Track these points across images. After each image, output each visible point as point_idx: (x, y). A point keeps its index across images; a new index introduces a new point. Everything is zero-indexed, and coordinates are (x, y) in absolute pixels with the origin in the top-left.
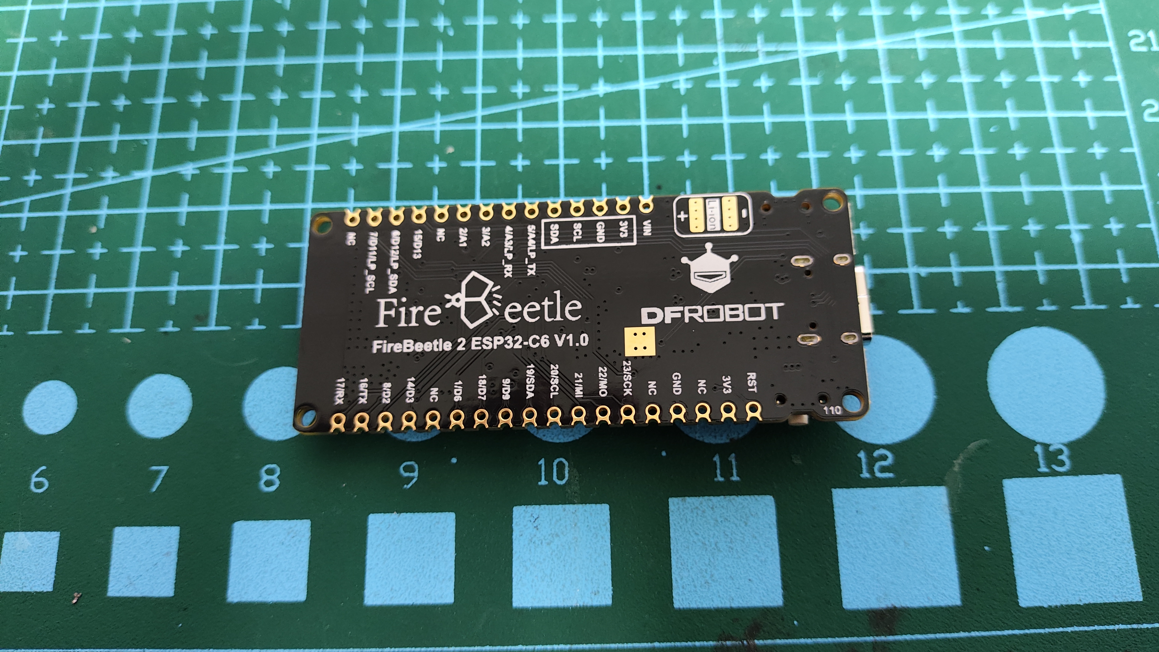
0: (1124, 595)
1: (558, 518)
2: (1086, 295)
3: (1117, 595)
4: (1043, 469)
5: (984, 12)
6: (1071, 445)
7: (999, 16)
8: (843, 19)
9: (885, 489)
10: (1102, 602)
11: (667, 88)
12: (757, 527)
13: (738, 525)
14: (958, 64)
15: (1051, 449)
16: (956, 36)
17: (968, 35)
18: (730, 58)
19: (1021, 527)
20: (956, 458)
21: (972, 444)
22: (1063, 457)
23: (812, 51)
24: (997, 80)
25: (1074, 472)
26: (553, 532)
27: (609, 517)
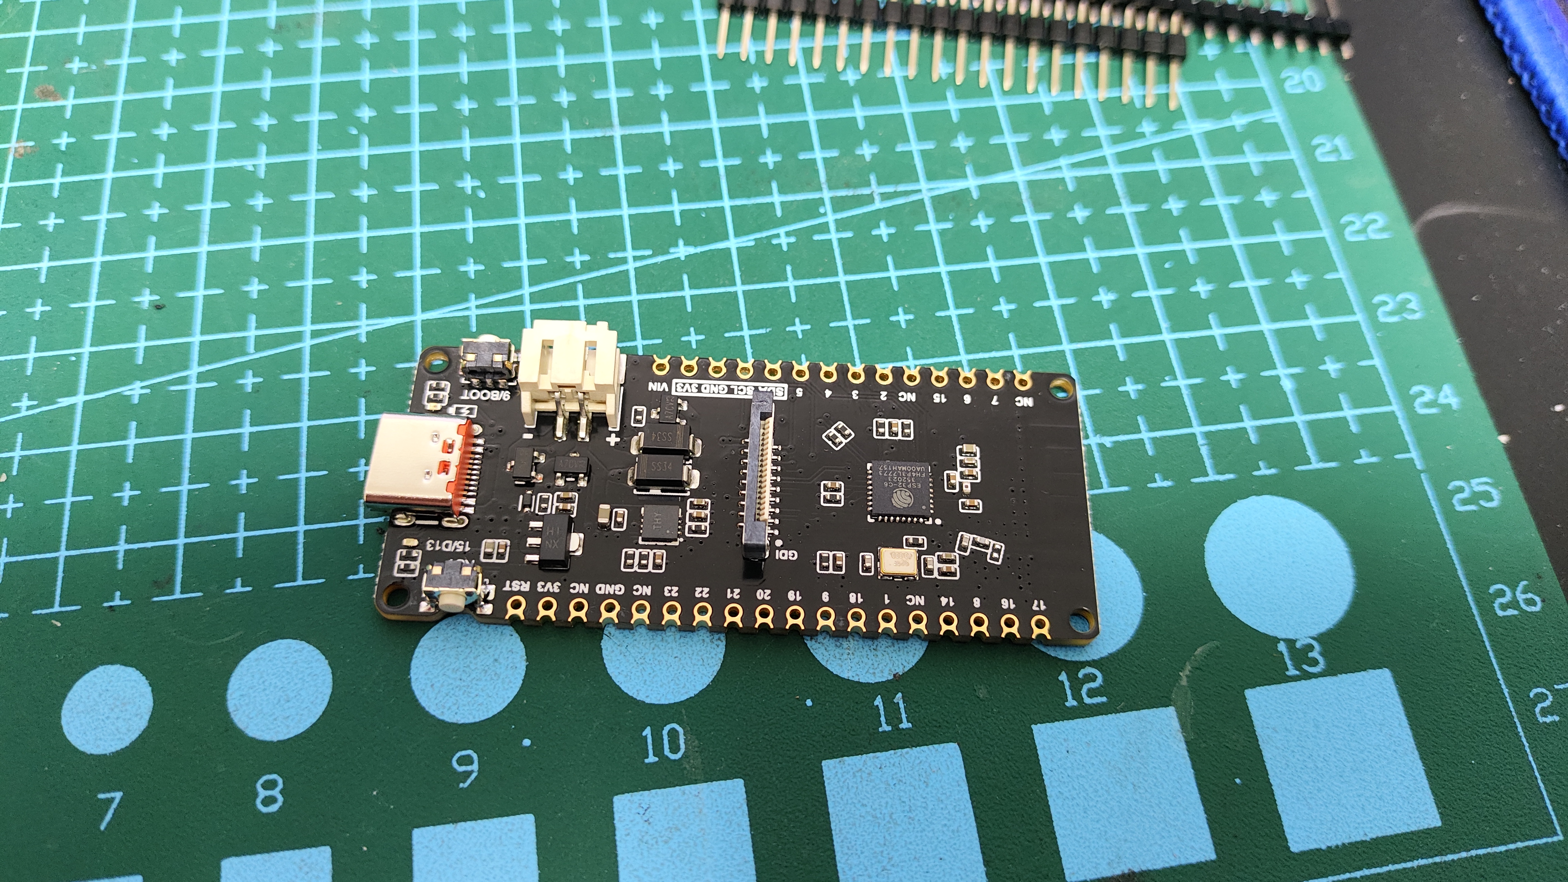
0: (1418, 820)
1: (676, 805)
2: (1310, 452)
3: (1409, 822)
4: (1292, 672)
5: (1138, 130)
6: (1319, 638)
7: (1157, 132)
8: (970, 149)
9: (1100, 718)
10: (1392, 833)
11: (765, 245)
12: (942, 787)
13: (917, 787)
14: (1116, 191)
15: (1298, 645)
16: (1110, 160)
17: (1123, 158)
18: (839, 204)
19: (1277, 748)
20: (1182, 669)
21: (1199, 650)
22: (1315, 654)
23: (938, 188)
24: (1165, 207)
25: (1331, 671)
26: (671, 825)
27: (745, 796)
